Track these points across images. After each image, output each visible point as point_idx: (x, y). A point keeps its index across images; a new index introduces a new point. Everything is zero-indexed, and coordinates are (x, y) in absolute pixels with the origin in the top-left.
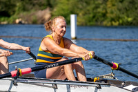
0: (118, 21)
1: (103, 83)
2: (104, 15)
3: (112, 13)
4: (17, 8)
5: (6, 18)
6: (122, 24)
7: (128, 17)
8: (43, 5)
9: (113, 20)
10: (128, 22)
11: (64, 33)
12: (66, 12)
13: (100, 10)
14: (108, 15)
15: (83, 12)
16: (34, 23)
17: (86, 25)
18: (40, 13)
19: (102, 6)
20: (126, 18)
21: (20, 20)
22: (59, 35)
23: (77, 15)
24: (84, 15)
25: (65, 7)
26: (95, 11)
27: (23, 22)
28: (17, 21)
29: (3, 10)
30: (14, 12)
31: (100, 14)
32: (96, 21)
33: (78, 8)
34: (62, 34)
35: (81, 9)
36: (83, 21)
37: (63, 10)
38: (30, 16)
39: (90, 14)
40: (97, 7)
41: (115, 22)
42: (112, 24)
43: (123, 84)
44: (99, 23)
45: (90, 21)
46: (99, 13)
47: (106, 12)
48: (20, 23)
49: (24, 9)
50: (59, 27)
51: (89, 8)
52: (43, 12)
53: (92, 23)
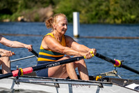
0: (121, 18)
1: (105, 81)
2: (107, 13)
3: (115, 10)
4: (19, 6)
5: (8, 16)
6: (125, 22)
7: (131, 14)
8: (46, 2)
9: (115, 17)
10: (131, 19)
11: (65, 31)
12: (69, 10)
13: (102, 7)
14: (111, 13)
15: (85, 10)
16: (37, 20)
17: (89, 23)
18: (42, 11)
19: (104, 4)
20: (129, 15)
21: (22, 17)
22: (60, 33)
23: (79, 12)
24: (86, 12)
25: (68, 5)
26: (97, 9)
27: (25, 20)
28: (19, 19)
29: (6, 7)
30: (16, 9)
31: (103, 12)
32: (99, 18)
33: (80, 5)
34: (63, 32)
35: (84, 7)
36: (86, 18)
37: (66, 7)
38: (32, 14)
39: (92, 11)
40: (100, 5)
41: (118, 19)
42: (115, 22)
43: (125, 82)
44: (102, 21)
45: (92, 19)
46: (102, 10)
47: (109, 10)
48: (22, 21)
49: (27, 7)
50: (60, 25)
51: (91, 5)
52: (46, 9)
53: (94, 21)
